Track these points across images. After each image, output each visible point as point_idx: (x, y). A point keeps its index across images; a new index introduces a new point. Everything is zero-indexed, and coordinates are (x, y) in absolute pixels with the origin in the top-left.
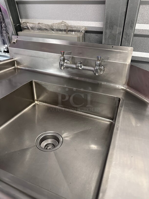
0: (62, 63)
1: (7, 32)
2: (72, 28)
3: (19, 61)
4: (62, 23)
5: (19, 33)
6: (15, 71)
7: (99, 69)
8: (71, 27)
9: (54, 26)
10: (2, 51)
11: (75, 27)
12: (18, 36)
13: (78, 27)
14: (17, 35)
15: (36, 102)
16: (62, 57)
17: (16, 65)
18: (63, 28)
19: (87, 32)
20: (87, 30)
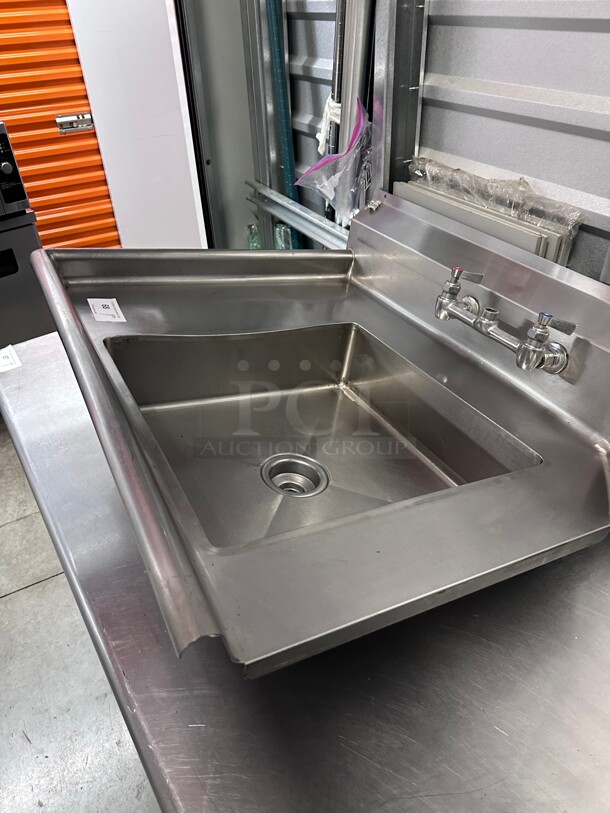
0: (446, 301)
1: (369, 176)
2: (544, 205)
3: (362, 263)
4: (520, 184)
5: (398, 186)
6: (344, 288)
7: (534, 351)
8: (539, 200)
9: (492, 187)
10: (344, 225)
11: (553, 204)
12: (388, 194)
13: (561, 207)
14: (391, 191)
15: (342, 386)
16: (452, 285)
17: (350, 273)
18: (516, 198)
19: (583, 228)
20: (585, 223)
